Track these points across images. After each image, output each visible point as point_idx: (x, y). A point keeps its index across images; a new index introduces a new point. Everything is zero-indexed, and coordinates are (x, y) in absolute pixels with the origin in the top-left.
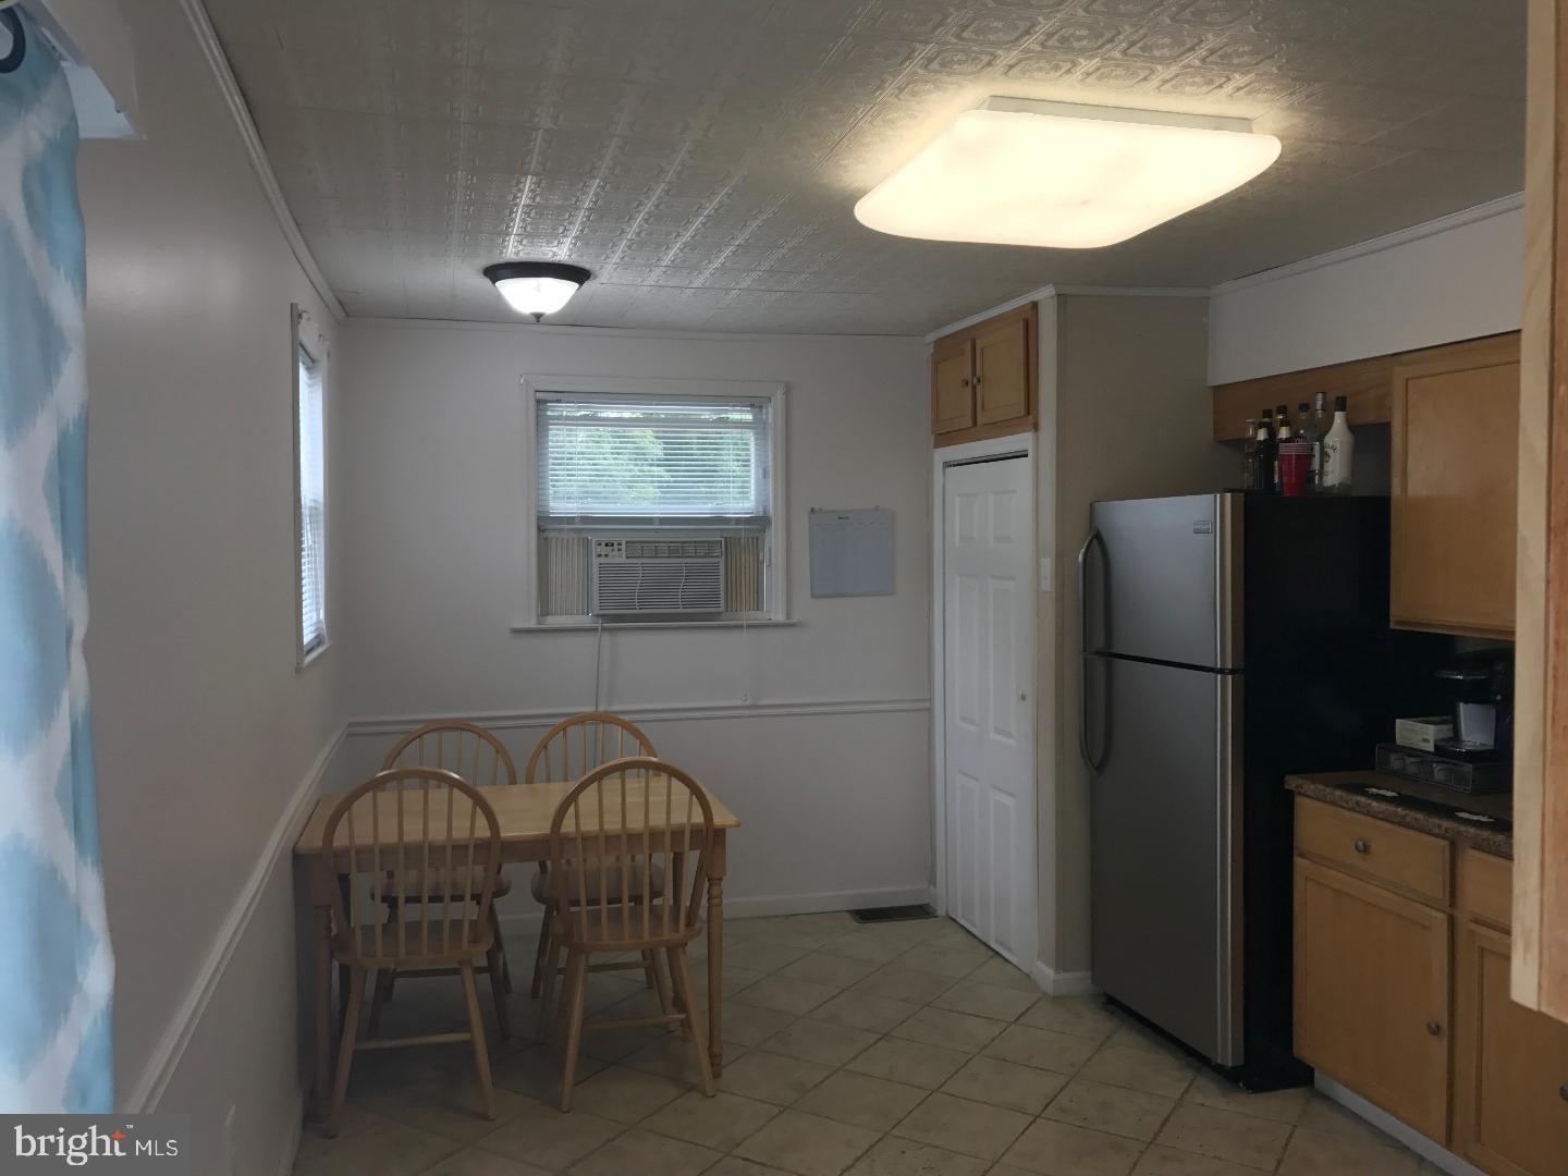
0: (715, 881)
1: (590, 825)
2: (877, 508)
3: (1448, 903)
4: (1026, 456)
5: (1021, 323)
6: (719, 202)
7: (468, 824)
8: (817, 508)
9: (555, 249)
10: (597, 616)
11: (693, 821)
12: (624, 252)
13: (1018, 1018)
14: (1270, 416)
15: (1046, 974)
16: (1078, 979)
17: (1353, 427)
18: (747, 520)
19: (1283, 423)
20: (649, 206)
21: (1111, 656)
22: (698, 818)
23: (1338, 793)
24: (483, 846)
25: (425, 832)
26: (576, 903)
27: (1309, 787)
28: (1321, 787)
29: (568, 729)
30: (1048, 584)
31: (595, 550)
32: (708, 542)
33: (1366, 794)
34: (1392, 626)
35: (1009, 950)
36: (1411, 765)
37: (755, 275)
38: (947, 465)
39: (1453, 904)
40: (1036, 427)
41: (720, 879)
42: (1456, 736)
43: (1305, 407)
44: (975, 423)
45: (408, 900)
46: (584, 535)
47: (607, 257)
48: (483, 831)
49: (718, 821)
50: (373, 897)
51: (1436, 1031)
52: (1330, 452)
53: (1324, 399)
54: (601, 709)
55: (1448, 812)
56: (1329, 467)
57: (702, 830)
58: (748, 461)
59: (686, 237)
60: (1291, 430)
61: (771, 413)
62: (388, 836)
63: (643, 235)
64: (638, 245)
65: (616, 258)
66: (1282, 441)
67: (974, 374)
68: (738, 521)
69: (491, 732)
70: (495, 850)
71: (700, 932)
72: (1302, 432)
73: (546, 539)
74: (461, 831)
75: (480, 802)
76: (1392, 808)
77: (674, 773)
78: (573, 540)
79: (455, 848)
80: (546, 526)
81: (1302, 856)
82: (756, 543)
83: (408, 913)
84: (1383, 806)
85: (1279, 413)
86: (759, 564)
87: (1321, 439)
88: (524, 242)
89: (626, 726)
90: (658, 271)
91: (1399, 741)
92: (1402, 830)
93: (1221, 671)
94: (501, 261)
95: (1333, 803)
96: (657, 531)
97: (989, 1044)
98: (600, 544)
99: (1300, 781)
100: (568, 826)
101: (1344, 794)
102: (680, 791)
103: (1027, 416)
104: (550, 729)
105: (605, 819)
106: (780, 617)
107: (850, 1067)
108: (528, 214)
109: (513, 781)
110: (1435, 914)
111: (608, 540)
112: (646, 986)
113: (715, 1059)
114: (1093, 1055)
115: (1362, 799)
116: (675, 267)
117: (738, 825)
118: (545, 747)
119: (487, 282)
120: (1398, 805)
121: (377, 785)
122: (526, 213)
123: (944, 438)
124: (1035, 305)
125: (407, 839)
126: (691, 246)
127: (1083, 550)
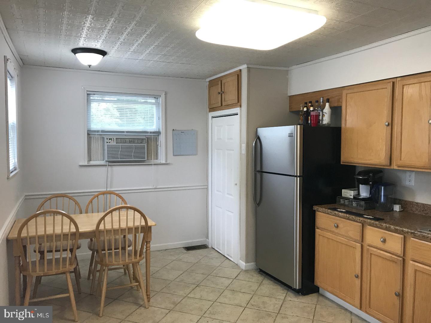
0: (148, 242)
1: (108, 227)
2: (192, 130)
3: (361, 241)
4: (238, 114)
5: (236, 76)
6: (152, 30)
7: (68, 227)
8: (174, 129)
9: (96, 44)
10: (106, 161)
11: (142, 224)
12: (118, 46)
13: (236, 278)
14: (307, 104)
15: (243, 264)
16: (252, 265)
17: (331, 107)
18: (154, 132)
19: (312, 106)
20: (129, 30)
21: (262, 172)
22: (143, 223)
23: (329, 211)
24: (73, 235)
25: (54, 231)
26: (104, 250)
27: (321, 209)
28: (324, 209)
29: (99, 196)
30: (244, 152)
31: (106, 140)
32: (142, 139)
33: (337, 211)
34: (341, 163)
35: (231, 257)
36: (347, 202)
37: (159, 56)
38: (213, 117)
39: (362, 241)
40: (241, 106)
41: (150, 242)
42: (359, 194)
43: (317, 102)
44: (222, 105)
45: (48, 252)
46: (103, 136)
47: (113, 47)
48: (73, 230)
49: (149, 224)
50: (35, 251)
51: (357, 277)
52: (325, 114)
53: (323, 99)
54: (108, 190)
55: (361, 215)
56: (324, 118)
57: (144, 227)
58: (153, 114)
59: (139, 42)
60: (313, 108)
61: (161, 100)
62: (41, 232)
63: (125, 40)
64: (123, 43)
65: (116, 48)
66: (311, 111)
67: (221, 91)
68: (151, 132)
69: (73, 197)
70: (77, 235)
71: (143, 258)
72: (316, 109)
73: (90, 137)
74: (66, 230)
75: (72, 220)
76: (345, 215)
77: (135, 210)
78: (99, 138)
79: (64, 235)
80: (90, 134)
81: (318, 228)
82: (156, 140)
83: (48, 256)
84: (343, 214)
85: (309, 103)
86: (157, 145)
87: (322, 111)
88: (86, 40)
89: (117, 195)
90: (129, 53)
91: (343, 195)
92: (348, 221)
93: (296, 176)
94: (78, 47)
95: (328, 214)
96: (125, 135)
97: (228, 286)
98: (107, 139)
99: (318, 207)
100: (101, 227)
101: (331, 211)
102: (138, 215)
103: (238, 103)
104: (93, 196)
105: (113, 224)
106: (164, 162)
107: (189, 296)
108: (88, 30)
109: (81, 213)
110: (357, 244)
111: (110, 138)
112: (124, 274)
113: (148, 296)
114: (258, 288)
115: (336, 212)
116: (134, 52)
117: (156, 225)
118: (92, 202)
119: (73, 54)
120: (347, 214)
121: (36, 216)
122: (87, 30)
123: (212, 109)
124: (240, 70)
125: (48, 233)
126: (140, 45)
127: (254, 142)
